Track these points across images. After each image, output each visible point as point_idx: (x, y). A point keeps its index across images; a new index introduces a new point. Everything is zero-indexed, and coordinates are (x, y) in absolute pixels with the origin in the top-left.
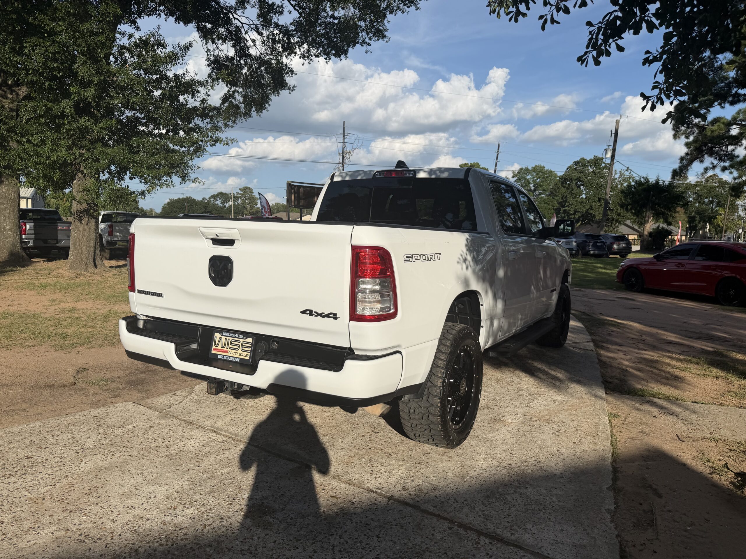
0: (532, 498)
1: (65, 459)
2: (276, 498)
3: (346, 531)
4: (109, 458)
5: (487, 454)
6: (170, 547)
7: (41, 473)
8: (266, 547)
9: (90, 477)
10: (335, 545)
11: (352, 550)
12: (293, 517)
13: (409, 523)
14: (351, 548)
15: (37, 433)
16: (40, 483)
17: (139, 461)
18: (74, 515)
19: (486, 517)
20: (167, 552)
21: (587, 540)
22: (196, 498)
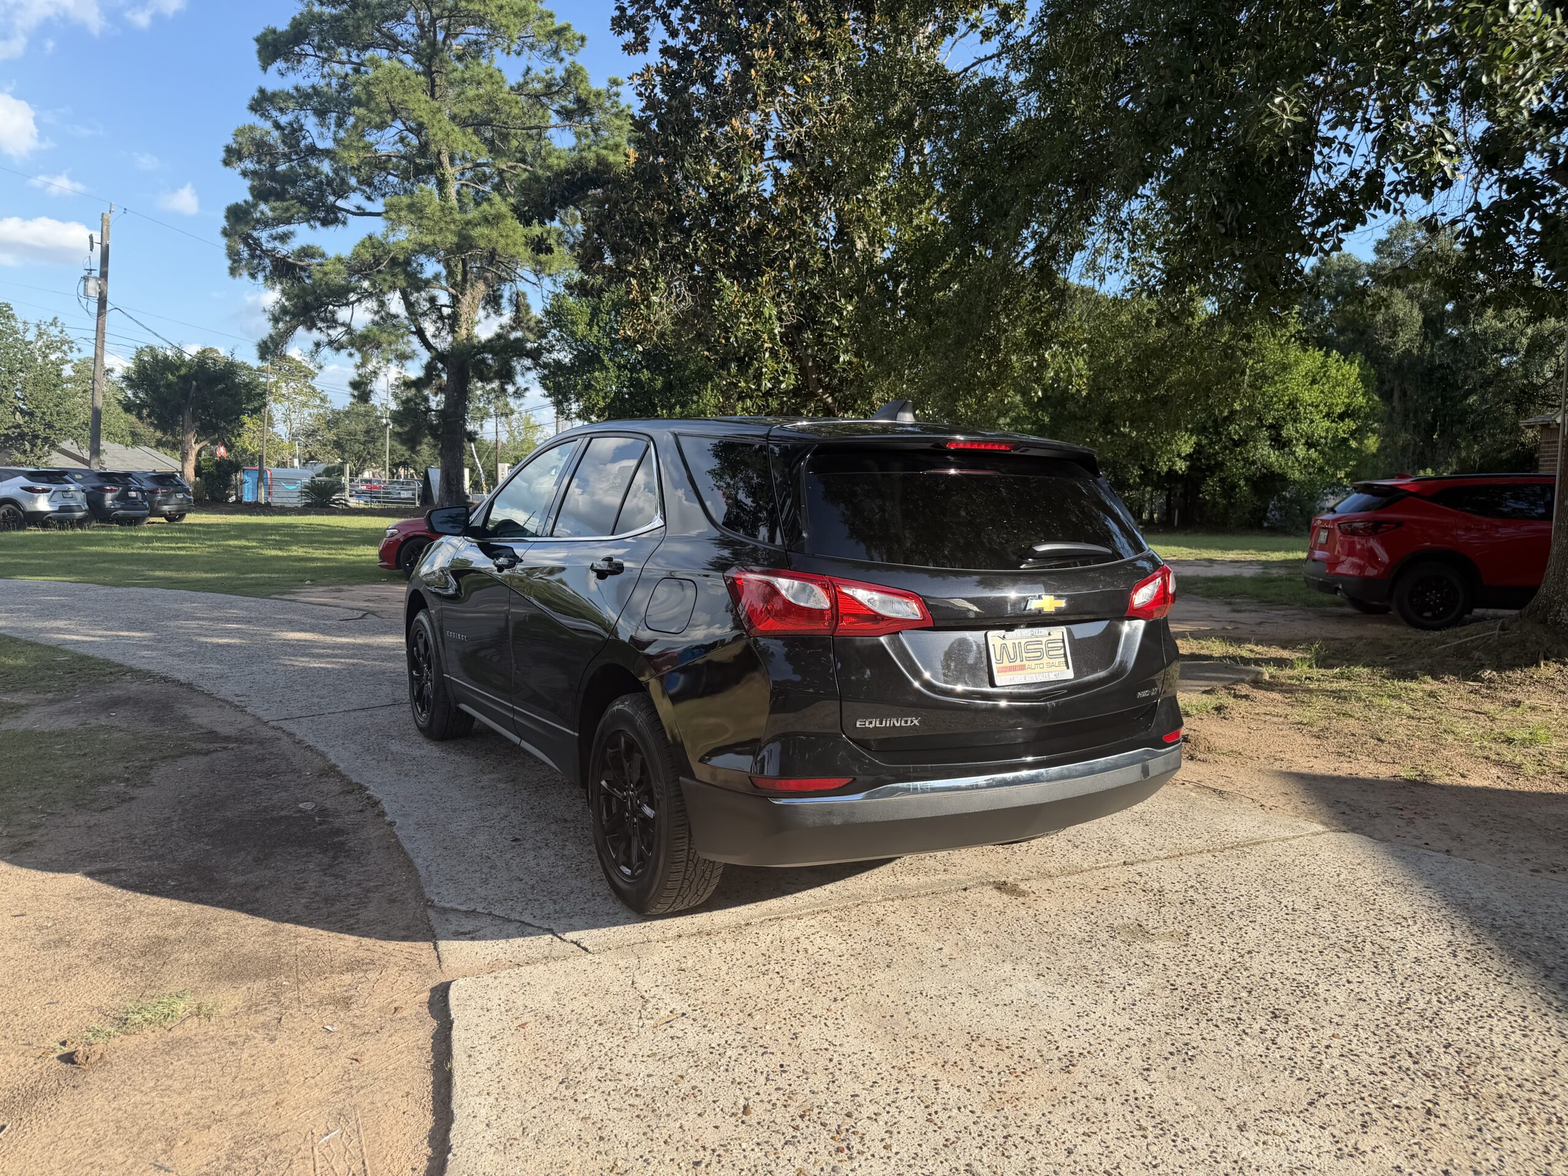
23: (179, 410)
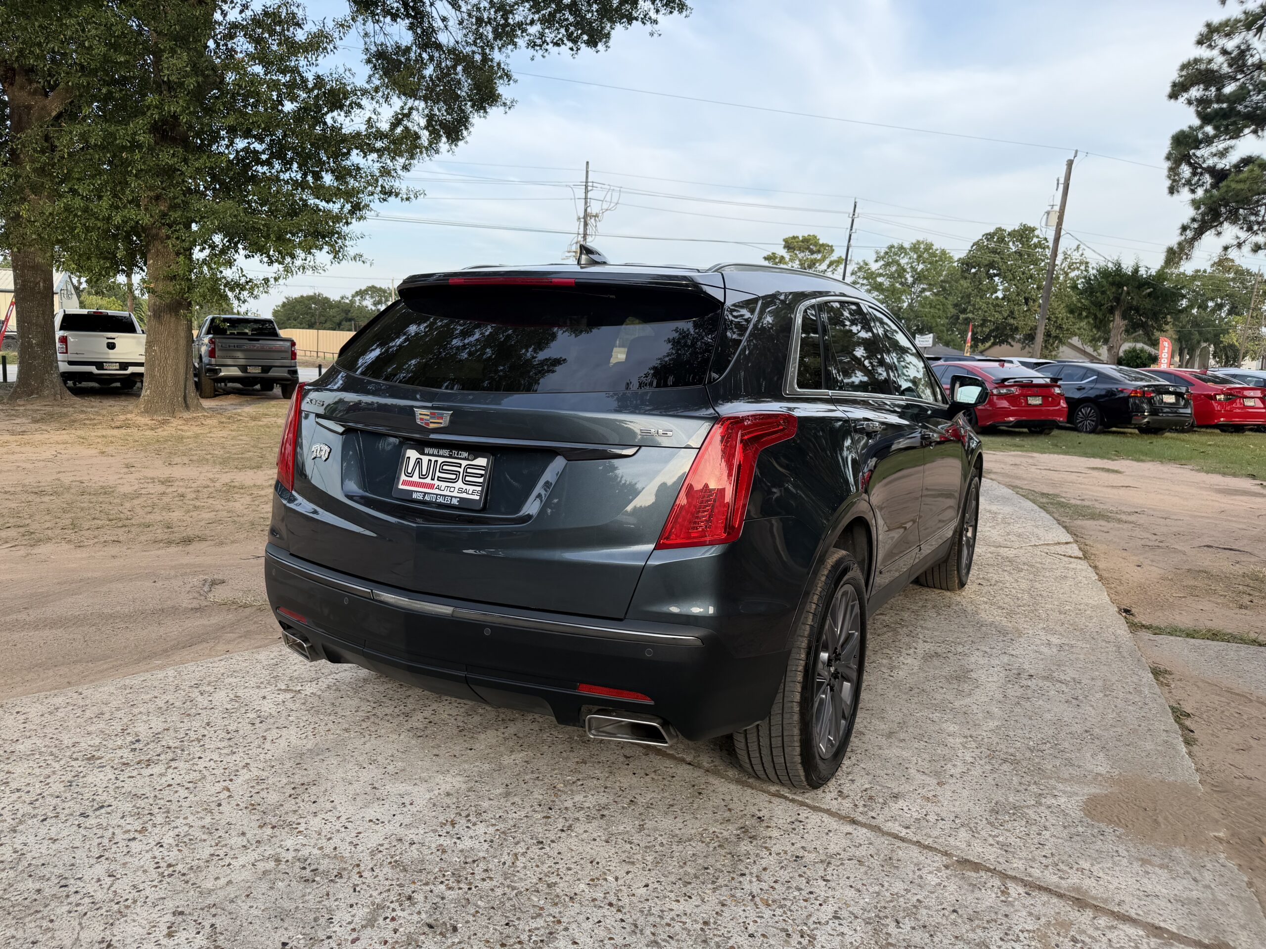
0: (1073, 815)
1: (235, 734)
2: (623, 808)
3: (765, 869)
4: (310, 733)
5: (966, 737)
6: (466, 893)
7: (200, 758)
8: (634, 895)
9: (288, 765)
10: (755, 893)
11: (788, 903)
12: (665, 842)
13: (872, 856)
14: (784, 899)
15: (172, 688)
16: (204, 777)
17: (365, 739)
18: (283, 833)
19: (1005, 847)
20: (464, 902)
21: (1197, 890)
22: (485, 804)
23: (1112, 311)
